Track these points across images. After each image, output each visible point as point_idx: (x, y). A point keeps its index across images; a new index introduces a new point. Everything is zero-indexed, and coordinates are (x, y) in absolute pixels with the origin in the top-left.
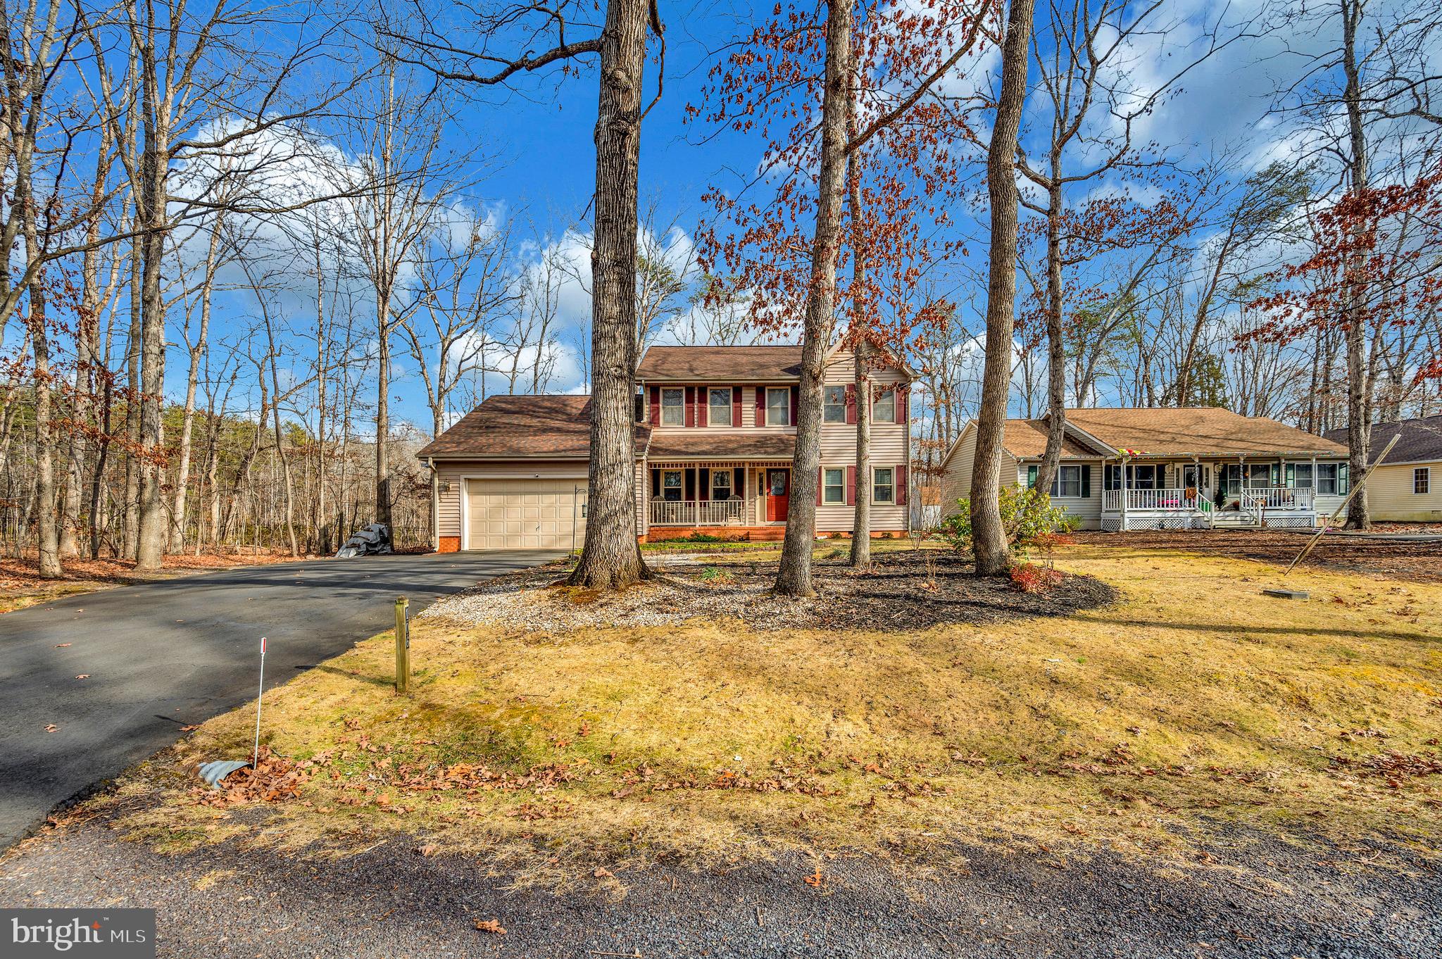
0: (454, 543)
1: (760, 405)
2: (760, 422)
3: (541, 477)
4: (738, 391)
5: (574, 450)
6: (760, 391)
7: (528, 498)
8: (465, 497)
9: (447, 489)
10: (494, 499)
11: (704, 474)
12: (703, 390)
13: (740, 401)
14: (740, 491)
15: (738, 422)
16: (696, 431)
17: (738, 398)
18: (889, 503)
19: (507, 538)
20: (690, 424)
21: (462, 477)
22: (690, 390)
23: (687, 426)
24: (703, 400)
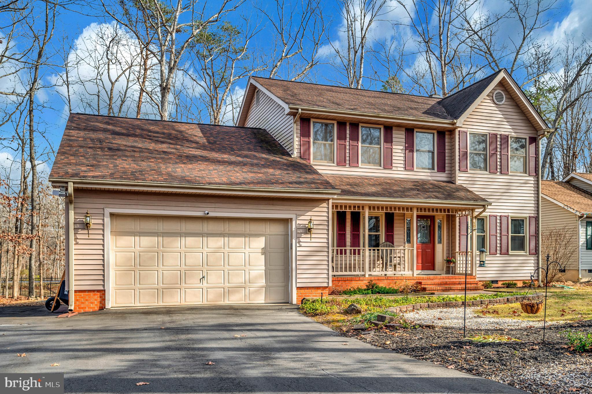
0: (96, 299)
1: (410, 147)
2: (409, 165)
3: (211, 214)
4: (389, 129)
5: (253, 183)
6: (410, 131)
7: (190, 241)
8: (109, 237)
9: (86, 226)
10: (146, 241)
11: (356, 217)
12: (355, 125)
13: (392, 142)
14: (390, 238)
15: (388, 164)
16: (347, 171)
17: (389, 140)
18: (522, 253)
19: (161, 292)
20: (341, 163)
21: (108, 211)
22: (342, 124)
23: (338, 165)
24: (355, 138)
